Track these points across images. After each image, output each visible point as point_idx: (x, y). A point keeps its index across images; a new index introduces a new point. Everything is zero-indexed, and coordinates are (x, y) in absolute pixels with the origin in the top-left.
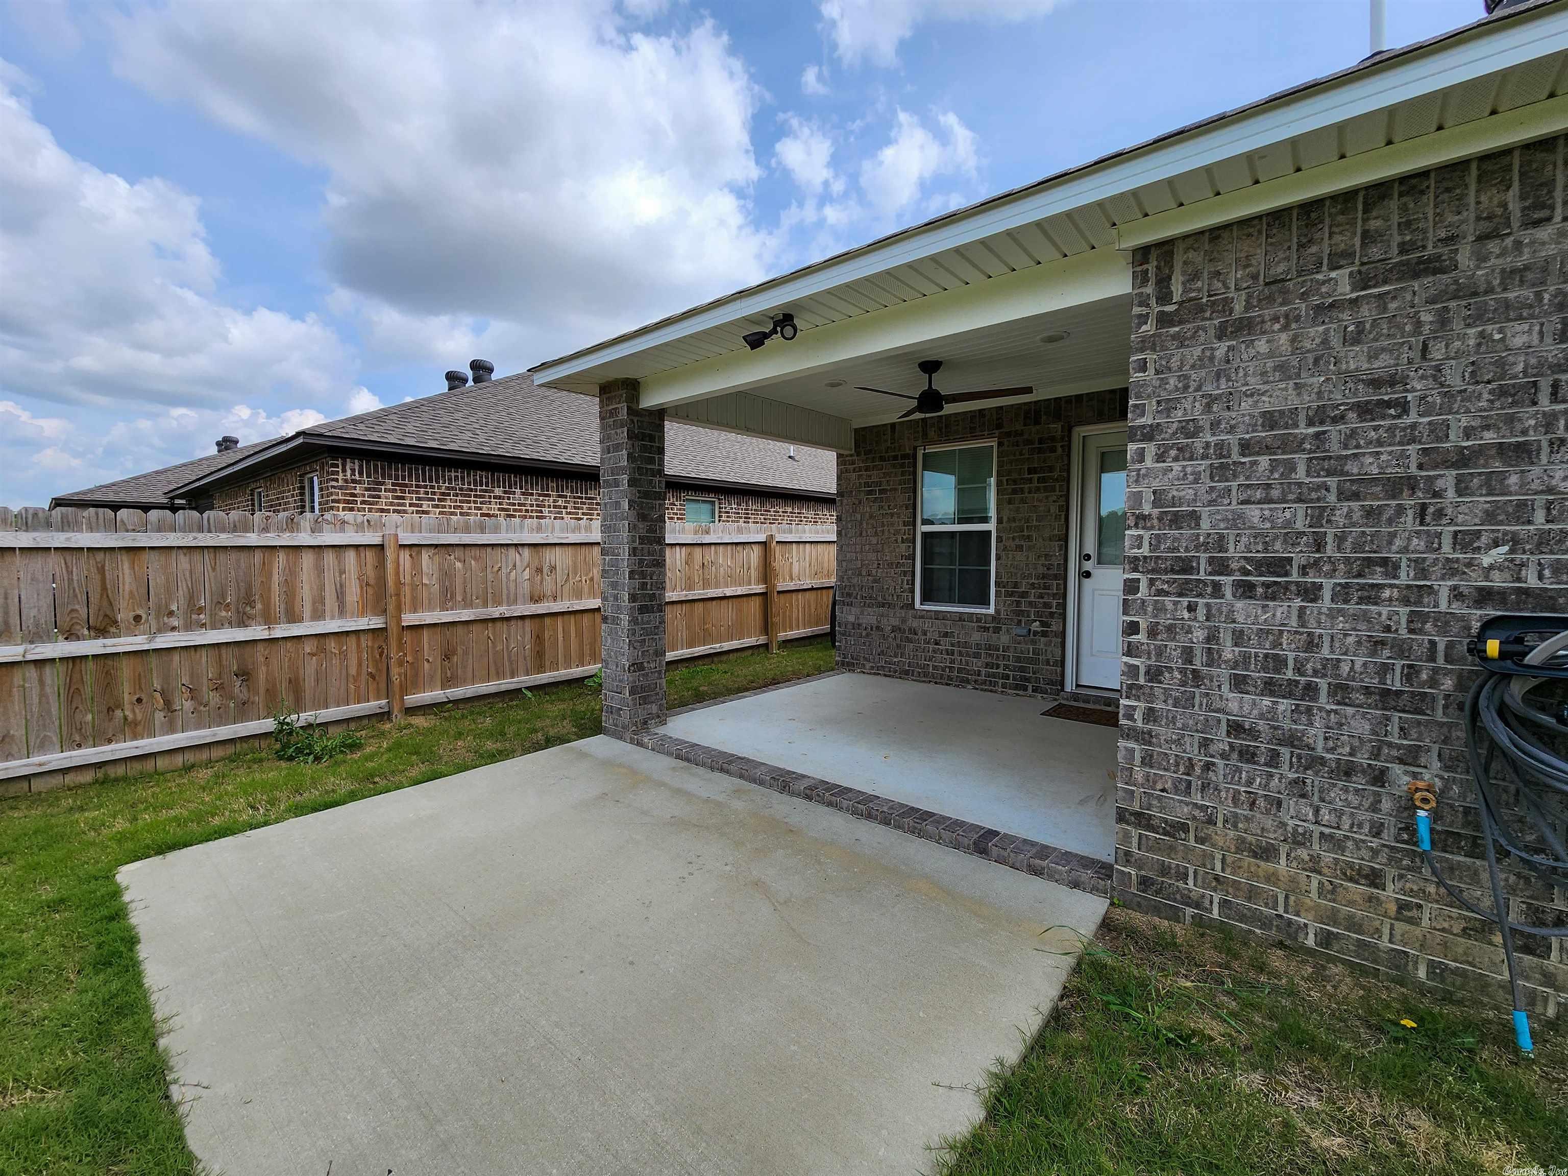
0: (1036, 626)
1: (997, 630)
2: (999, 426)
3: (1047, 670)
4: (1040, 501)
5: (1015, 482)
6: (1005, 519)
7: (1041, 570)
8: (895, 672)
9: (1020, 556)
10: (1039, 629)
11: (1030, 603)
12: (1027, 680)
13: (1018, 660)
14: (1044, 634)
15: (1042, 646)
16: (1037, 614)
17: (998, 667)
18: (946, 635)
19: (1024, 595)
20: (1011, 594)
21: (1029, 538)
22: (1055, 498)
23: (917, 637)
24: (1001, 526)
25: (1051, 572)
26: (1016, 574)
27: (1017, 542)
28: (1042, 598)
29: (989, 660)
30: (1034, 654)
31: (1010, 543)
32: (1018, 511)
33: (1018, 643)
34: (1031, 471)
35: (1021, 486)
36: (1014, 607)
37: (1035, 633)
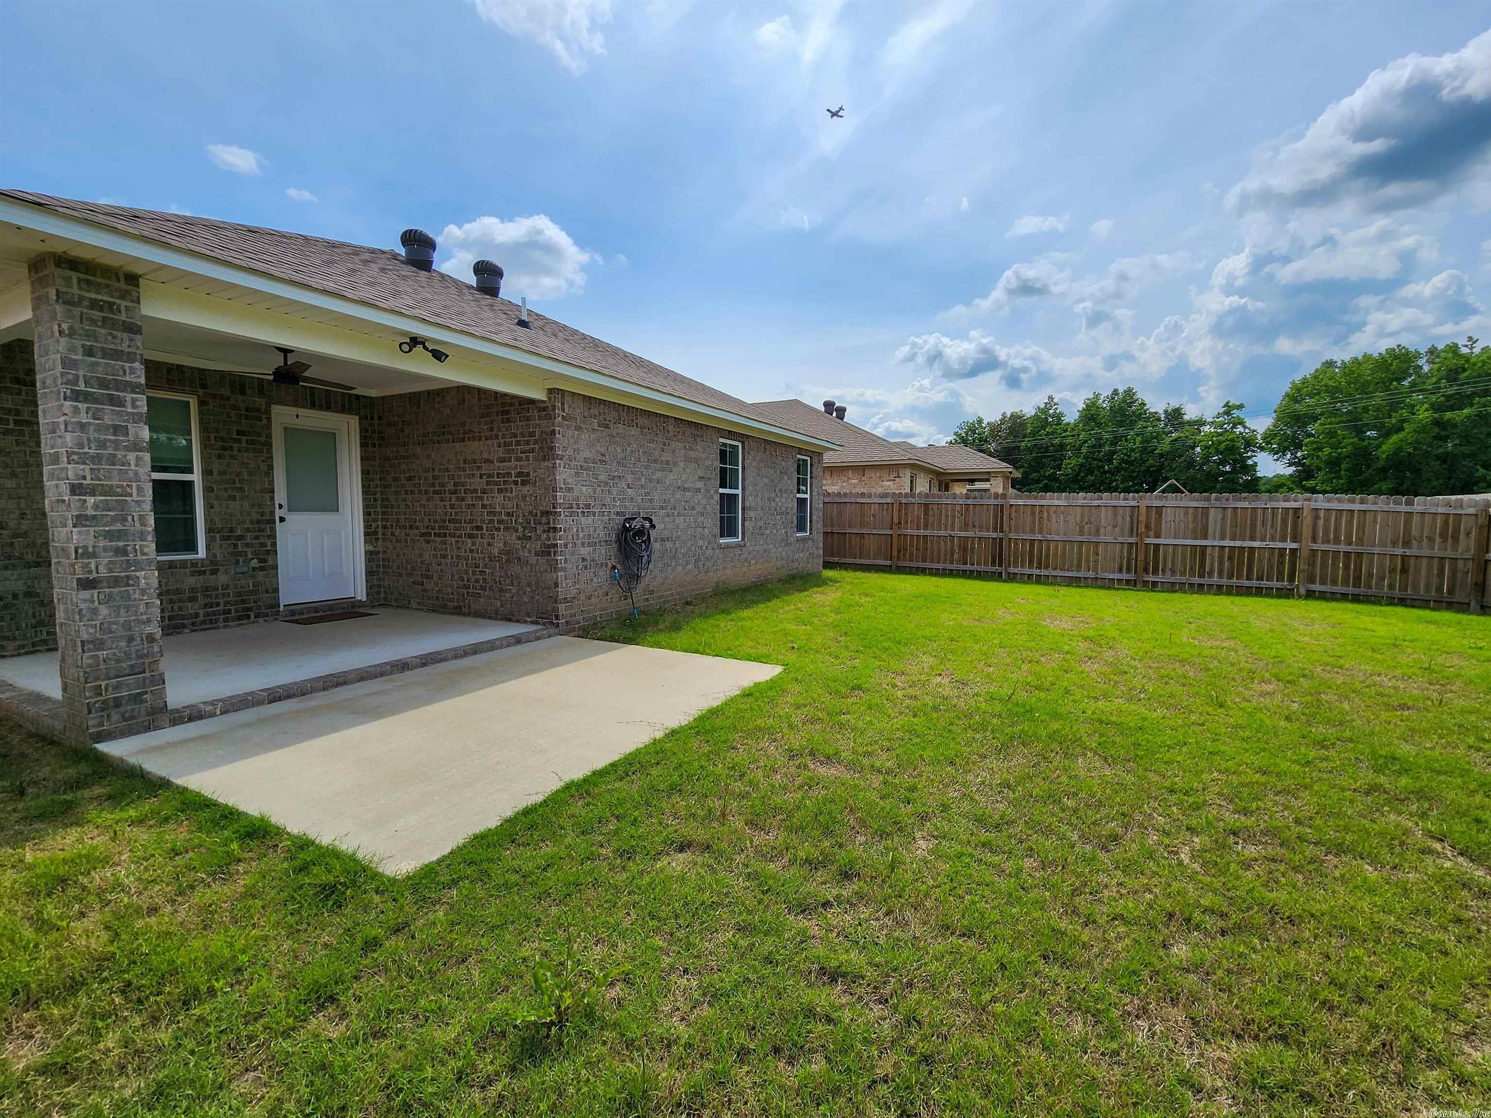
0: (254, 563)
1: (214, 572)
2: (204, 386)
4: (251, 459)
5: (222, 439)
6: (215, 472)
7: (256, 516)
9: (234, 505)
10: (258, 565)
11: (247, 544)
12: (249, 609)
13: (239, 594)
14: (262, 569)
15: (260, 579)
16: (255, 553)
17: (218, 604)
19: (241, 538)
20: (228, 538)
21: (241, 489)
24: (207, 477)
25: (263, 518)
26: (230, 520)
27: (230, 492)
28: (258, 539)
29: (208, 600)
30: (254, 586)
31: (222, 493)
32: (228, 465)
33: (239, 580)
34: (239, 433)
35: (231, 444)
36: (231, 549)
37: (254, 569)
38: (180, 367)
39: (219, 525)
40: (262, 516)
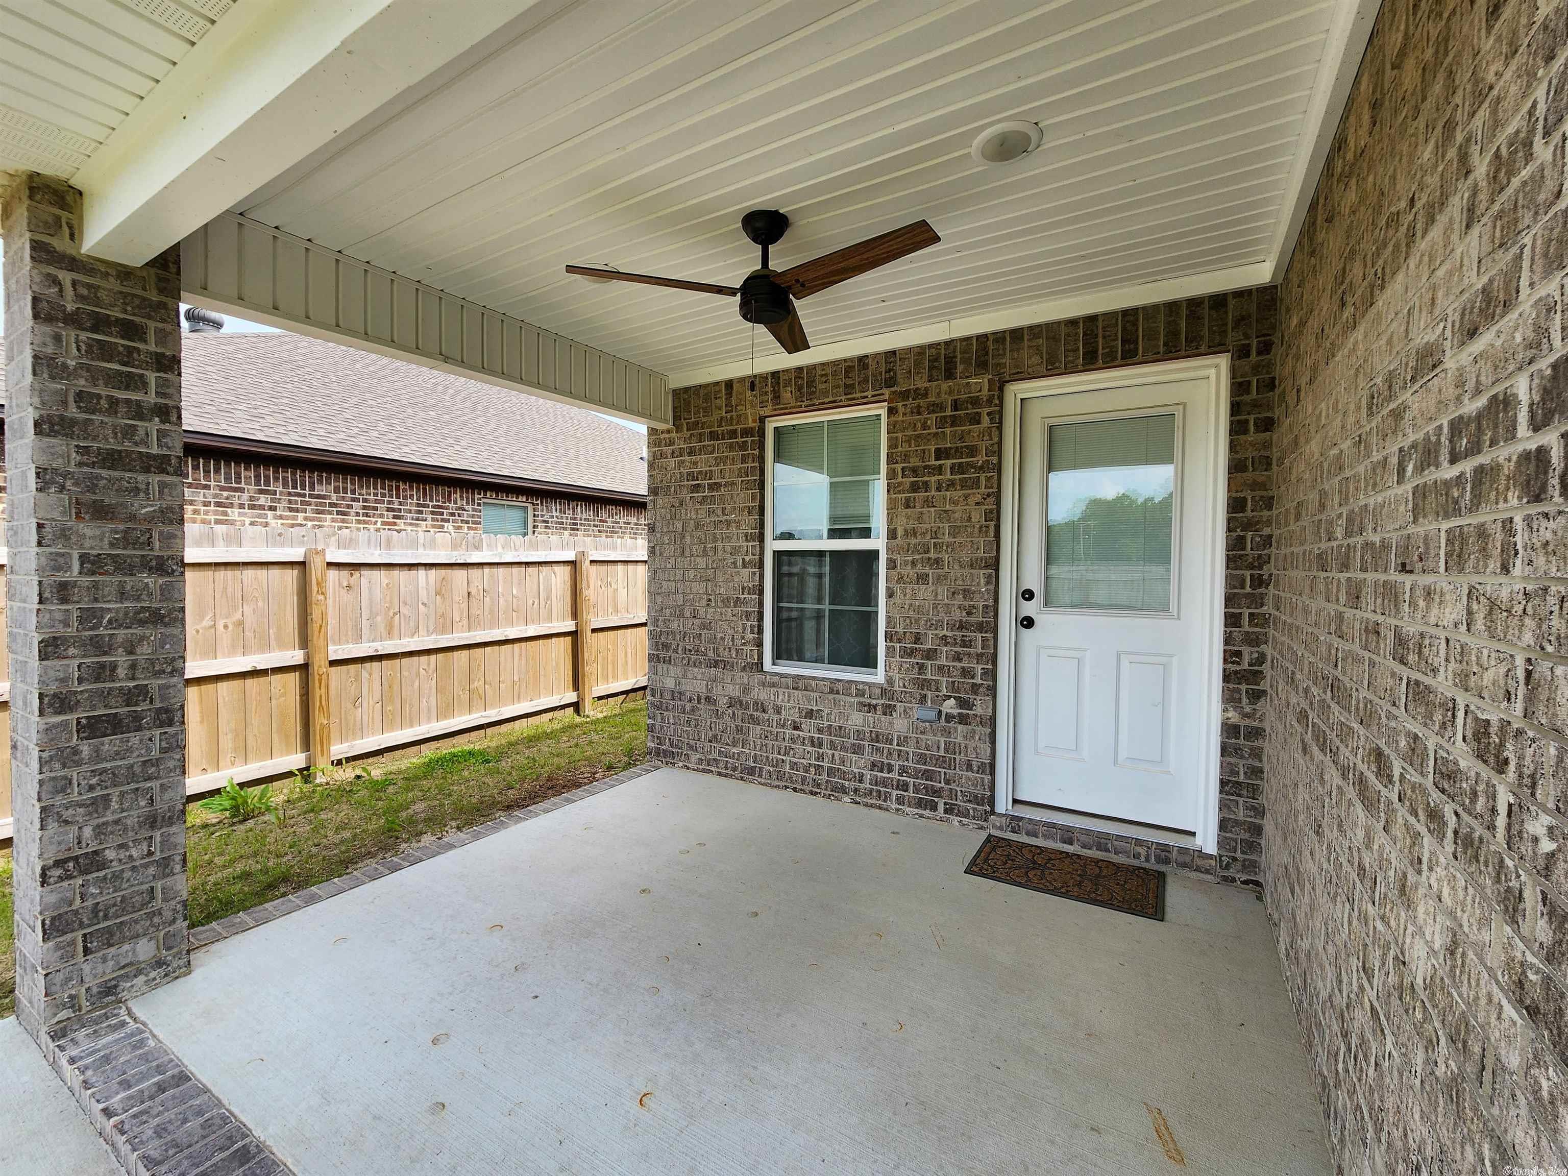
0: (950, 706)
1: (888, 710)
2: (890, 382)
3: (968, 778)
4: (955, 503)
5: (915, 471)
6: (900, 532)
7: (958, 615)
9: (925, 592)
10: (956, 711)
11: (941, 668)
12: (937, 792)
13: (923, 759)
14: (963, 720)
15: (960, 739)
16: (952, 686)
17: (890, 769)
18: (810, 714)
19: (930, 654)
20: (911, 653)
21: (937, 561)
22: (978, 498)
23: (766, 716)
24: (894, 542)
25: (972, 619)
26: (917, 621)
27: (919, 569)
28: (960, 660)
29: (877, 758)
30: (947, 750)
31: (908, 571)
32: (920, 518)
33: (922, 733)
34: (940, 454)
35: (925, 479)
36: (914, 674)
37: (949, 718)
38: (862, 360)
39: (900, 630)
40: (969, 614)
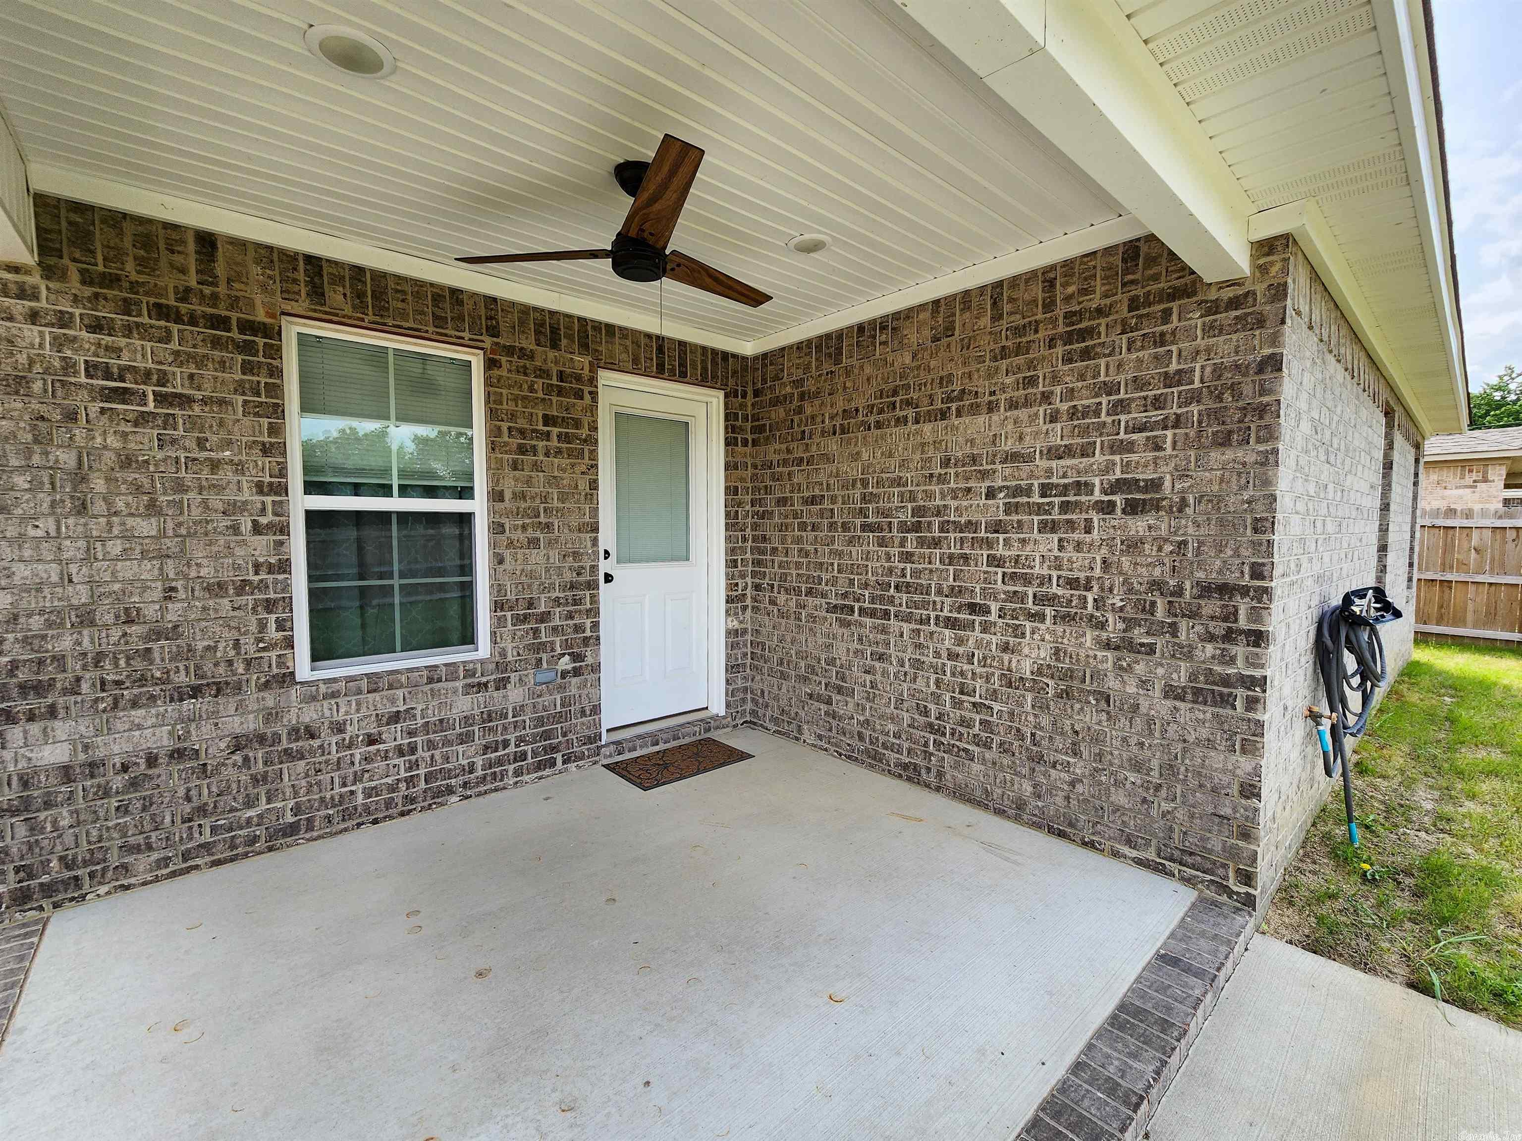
0: (565, 663)
1: (502, 684)
2: (493, 332)
3: (583, 724)
4: (564, 470)
5: (522, 432)
6: (508, 495)
7: (569, 576)
8: (255, 839)
9: (536, 557)
10: (569, 667)
11: (555, 629)
12: (554, 749)
13: (540, 721)
14: (577, 672)
15: (574, 691)
16: (566, 644)
17: (506, 744)
18: (395, 718)
19: (544, 617)
20: (525, 619)
21: (548, 526)
22: (584, 468)
23: (316, 743)
24: (499, 506)
25: (581, 579)
26: (529, 586)
27: (530, 533)
28: (572, 618)
29: (491, 738)
30: (562, 705)
31: (519, 535)
32: (529, 482)
33: (539, 696)
34: (548, 420)
35: (534, 442)
36: (529, 640)
37: (564, 674)
38: (455, 292)
39: (510, 596)
40: (578, 574)
